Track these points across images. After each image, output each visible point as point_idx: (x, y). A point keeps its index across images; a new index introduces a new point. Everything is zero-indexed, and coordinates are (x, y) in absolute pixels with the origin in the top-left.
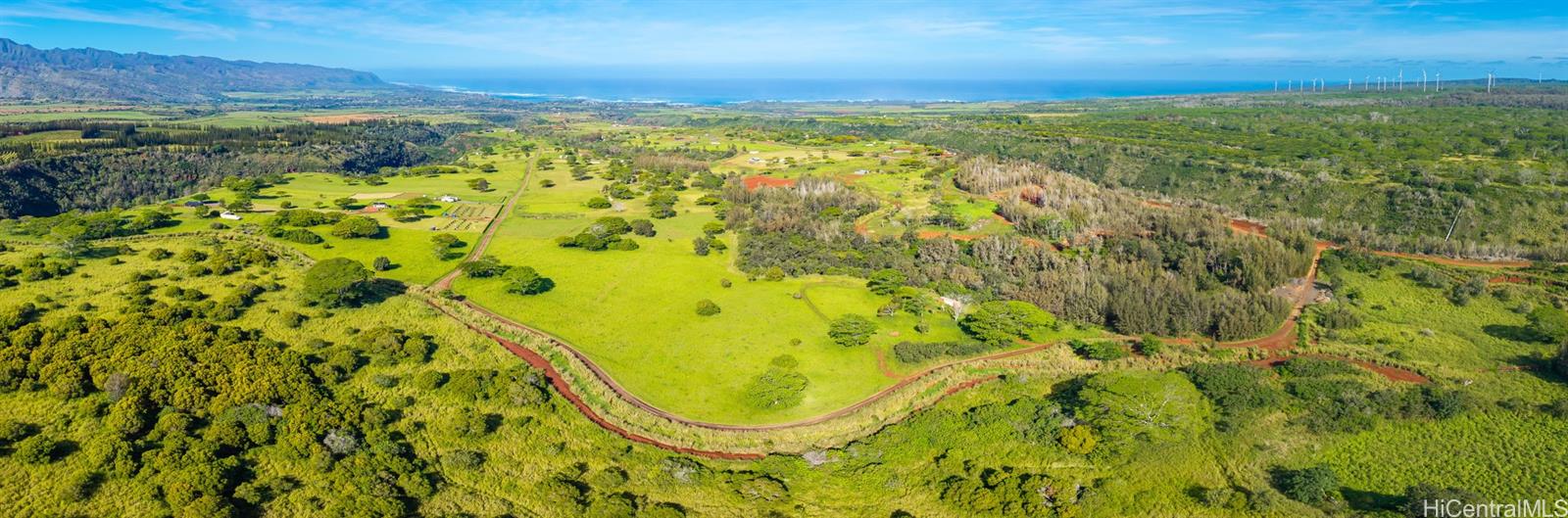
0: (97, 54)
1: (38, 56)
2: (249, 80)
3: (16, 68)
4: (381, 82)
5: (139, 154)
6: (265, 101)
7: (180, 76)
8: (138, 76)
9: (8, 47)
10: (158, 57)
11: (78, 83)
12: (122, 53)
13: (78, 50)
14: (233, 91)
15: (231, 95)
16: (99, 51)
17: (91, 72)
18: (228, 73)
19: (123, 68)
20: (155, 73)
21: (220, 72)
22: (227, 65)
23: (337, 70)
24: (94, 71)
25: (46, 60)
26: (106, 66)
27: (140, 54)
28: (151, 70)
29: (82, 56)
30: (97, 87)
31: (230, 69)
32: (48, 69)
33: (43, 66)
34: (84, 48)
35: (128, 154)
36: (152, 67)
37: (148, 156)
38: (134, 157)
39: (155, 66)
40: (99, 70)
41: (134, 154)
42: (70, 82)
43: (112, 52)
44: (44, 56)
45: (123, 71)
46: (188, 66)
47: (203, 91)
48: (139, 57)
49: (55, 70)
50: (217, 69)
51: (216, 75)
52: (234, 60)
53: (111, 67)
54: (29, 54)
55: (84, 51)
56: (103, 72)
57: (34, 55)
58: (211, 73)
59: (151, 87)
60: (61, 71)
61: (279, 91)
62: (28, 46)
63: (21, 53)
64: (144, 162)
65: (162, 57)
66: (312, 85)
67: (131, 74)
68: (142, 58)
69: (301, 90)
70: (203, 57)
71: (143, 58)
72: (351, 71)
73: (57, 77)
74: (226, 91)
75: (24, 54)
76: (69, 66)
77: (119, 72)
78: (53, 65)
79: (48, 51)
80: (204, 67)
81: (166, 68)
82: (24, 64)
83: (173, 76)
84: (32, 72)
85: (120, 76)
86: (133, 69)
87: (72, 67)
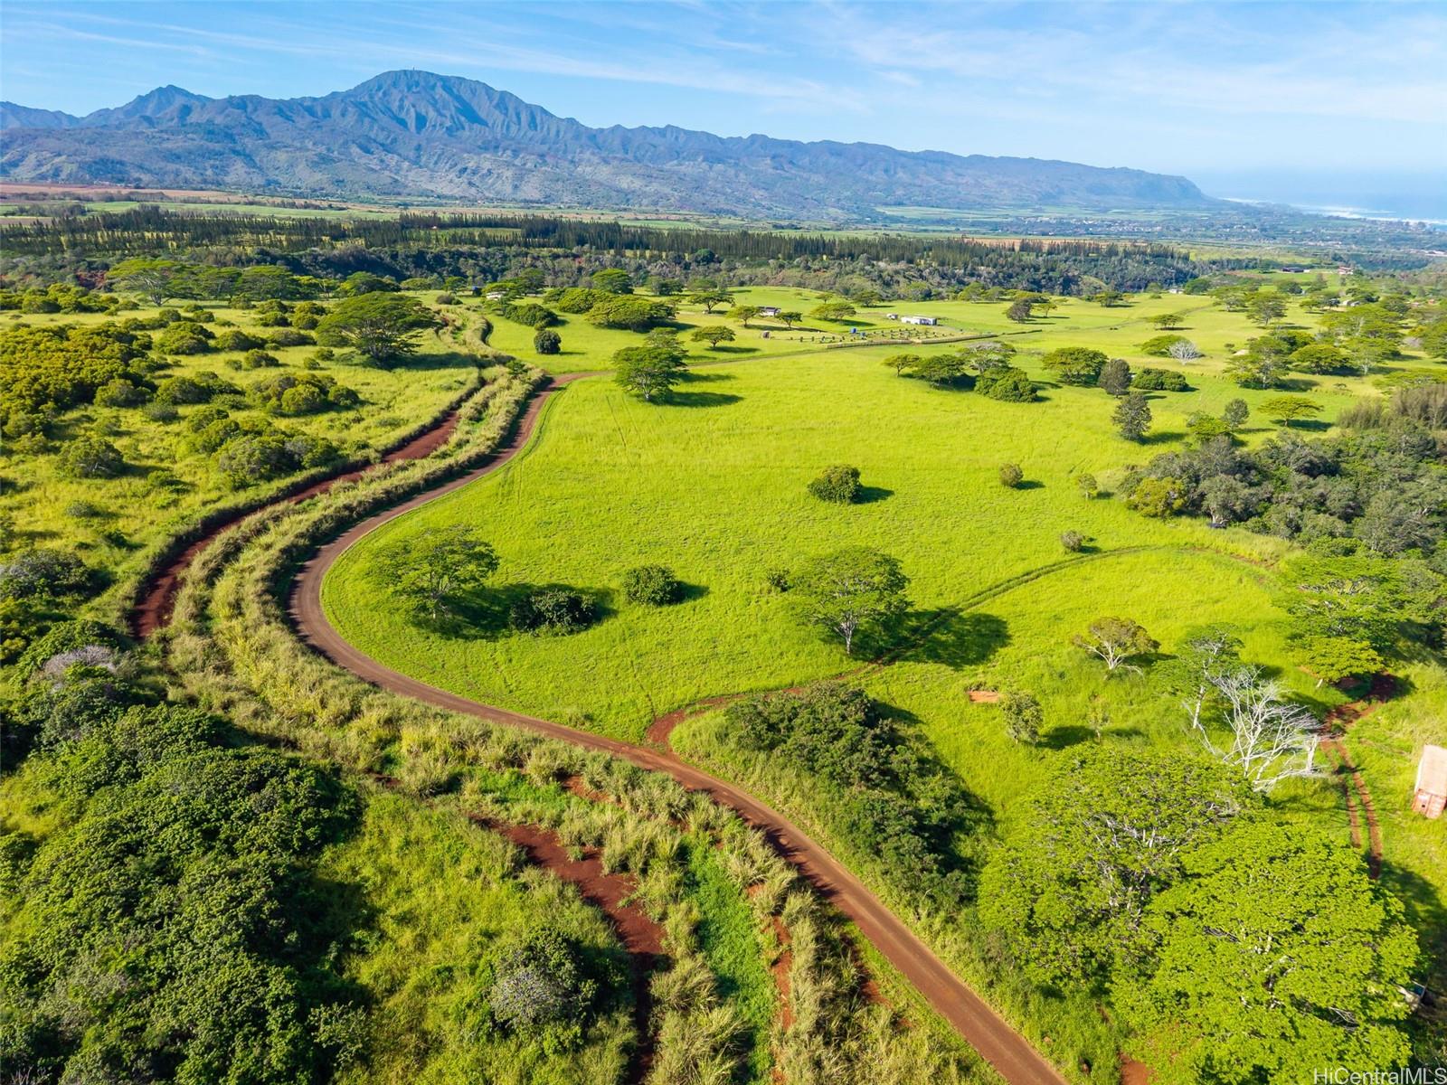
0: (682, 139)
1: (584, 140)
2: (935, 187)
3: (542, 156)
4: (1198, 195)
5: (575, 257)
6: (947, 223)
7: (816, 178)
8: (742, 176)
9: (538, 121)
10: (783, 143)
11: (638, 184)
12: (724, 136)
13: (653, 130)
14: (900, 204)
15: (889, 211)
16: (686, 132)
17: (667, 167)
18: (900, 174)
19: (720, 161)
20: (770, 171)
21: (886, 171)
22: (903, 159)
23: (1112, 171)
24: (671, 165)
25: (598, 146)
26: (692, 157)
27: (754, 138)
28: (766, 165)
29: (657, 140)
30: (667, 190)
31: (903, 167)
32: (595, 159)
33: (587, 155)
34: (662, 125)
35: (556, 256)
36: (768, 161)
37: (589, 260)
38: (565, 262)
39: (773, 158)
40: (679, 164)
41: (566, 256)
42: (625, 182)
43: (707, 134)
44: (594, 139)
45: (719, 167)
46: (833, 160)
47: (848, 204)
48: (752, 144)
49: (606, 161)
50: (882, 165)
51: (878, 177)
52: (916, 150)
53: (700, 159)
54: (569, 135)
55: (662, 132)
56: (688, 168)
57: (577, 137)
58: (871, 173)
59: (759, 194)
60: (616, 163)
61: (982, 206)
62: (571, 121)
63: (558, 132)
64: (580, 270)
65: (791, 144)
66: (1049, 199)
67: (732, 172)
68: (757, 144)
69: (1023, 206)
70: (861, 145)
71: (760, 144)
72: (1140, 174)
73: (604, 173)
74: (886, 204)
75: (562, 134)
76: (630, 156)
77: (711, 168)
78: (604, 154)
79: (602, 130)
80: (859, 162)
81: (791, 162)
82: (557, 150)
83: (801, 177)
84: (566, 164)
85: (712, 174)
86: (736, 164)
87: (636, 158)
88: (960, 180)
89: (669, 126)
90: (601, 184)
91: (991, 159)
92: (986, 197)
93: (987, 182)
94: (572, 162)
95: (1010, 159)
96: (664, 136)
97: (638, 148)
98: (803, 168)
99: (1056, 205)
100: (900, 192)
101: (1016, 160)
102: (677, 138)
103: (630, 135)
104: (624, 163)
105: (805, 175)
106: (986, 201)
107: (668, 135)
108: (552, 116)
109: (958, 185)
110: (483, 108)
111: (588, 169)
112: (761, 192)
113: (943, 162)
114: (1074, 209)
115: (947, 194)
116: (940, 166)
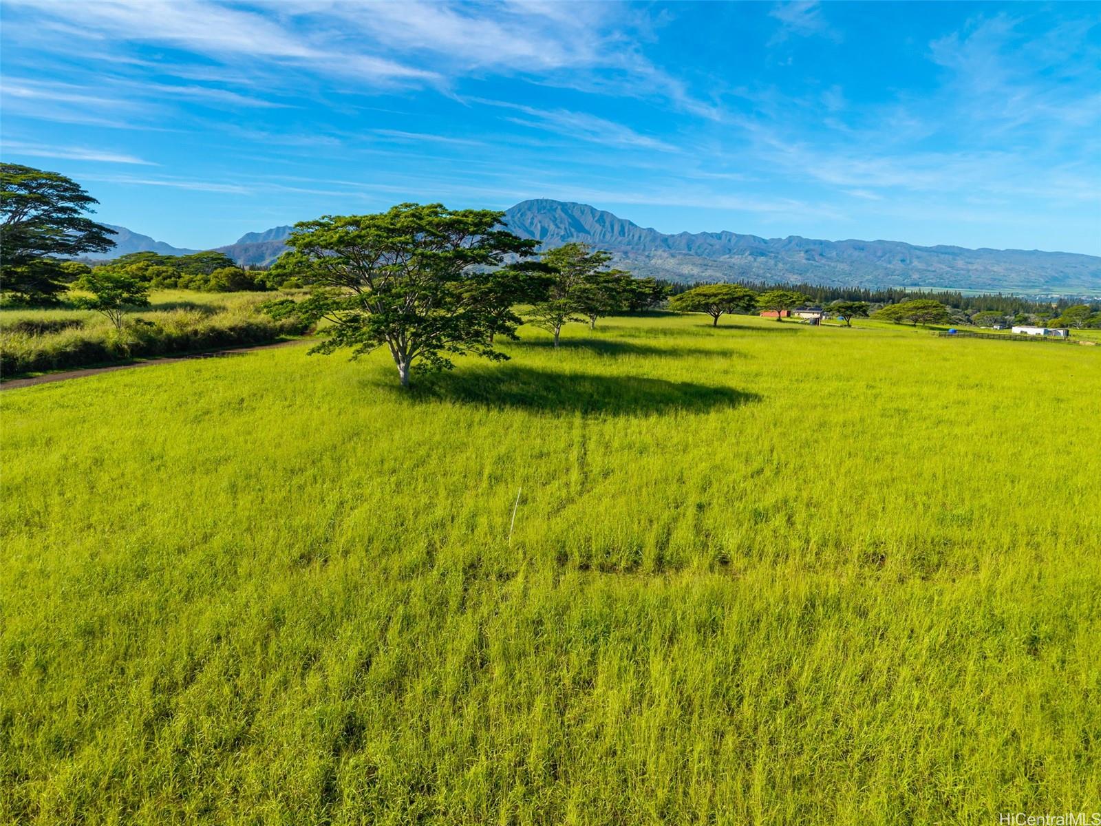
0: (733, 241)
1: (658, 242)
2: (948, 273)
3: (626, 253)
7: (841, 266)
8: (780, 265)
9: (626, 230)
10: (815, 242)
12: (767, 238)
13: (712, 235)
16: (736, 235)
17: (722, 259)
18: (916, 263)
19: (762, 254)
20: (804, 261)
21: (903, 261)
22: (918, 252)
25: (668, 246)
26: (742, 252)
27: (790, 239)
28: (800, 258)
29: (714, 241)
31: (918, 257)
32: (665, 255)
33: (660, 252)
34: (719, 232)
36: (802, 254)
39: (806, 252)
40: (730, 257)
43: (754, 237)
44: (666, 241)
45: (763, 259)
46: (856, 253)
48: (790, 242)
49: (673, 256)
50: (899, 257)
51: (897, 265)
52: (929, 245)
53: (747, 254)
54: (648, 239)
55: (718, 236)
56: (736, 260)
57: (654, 240)
58: (890, 263)
60: (680, 257)
61: (993, 287)
62: (651, 230)
63: (640, 237)
65: (821, 242)
66: (1055, 281)
67: (772, 262)
68: (793, 243)
69: (1033, 287)
70: (880, 241)
75: (642, 239)
76: (692, 252)
77: (755, 259)
78: (673, 251)
79: (673, 236)
80: (879, 254)
81: (821, 255)
82: (638, 249)
83: (829, 265)
84: (643, 258)
85: (756, 264)
86: (776, 257)
87: (697, 253)
88: (970, 267)
89: (723, 232)
90: (668, 271)
91: (998, 251)
92: (995, 279)
93: (995, 269)
94: (648, 256)
95: (1017, 251)
96: (720, 238)
97: (699, 247)
98: (830, 259)
99: (1064, 286)
100: (916, 276)
101: (1022, 252)
102: (729, 240)
103: (693, 238)
104: (687, 257)
105: (833, 264)
106: (996, 283)
107: (723, 237)
108: (636, 226)
109: (968, 271)
110: (588, 221)
111: (660, 261)
112: (795, 276)
113: (953, 254)
114: (1083, 290)
115: (959, 277)
116: (951, 257)
